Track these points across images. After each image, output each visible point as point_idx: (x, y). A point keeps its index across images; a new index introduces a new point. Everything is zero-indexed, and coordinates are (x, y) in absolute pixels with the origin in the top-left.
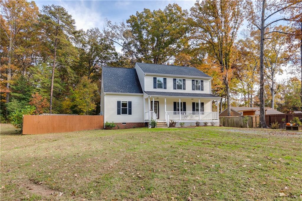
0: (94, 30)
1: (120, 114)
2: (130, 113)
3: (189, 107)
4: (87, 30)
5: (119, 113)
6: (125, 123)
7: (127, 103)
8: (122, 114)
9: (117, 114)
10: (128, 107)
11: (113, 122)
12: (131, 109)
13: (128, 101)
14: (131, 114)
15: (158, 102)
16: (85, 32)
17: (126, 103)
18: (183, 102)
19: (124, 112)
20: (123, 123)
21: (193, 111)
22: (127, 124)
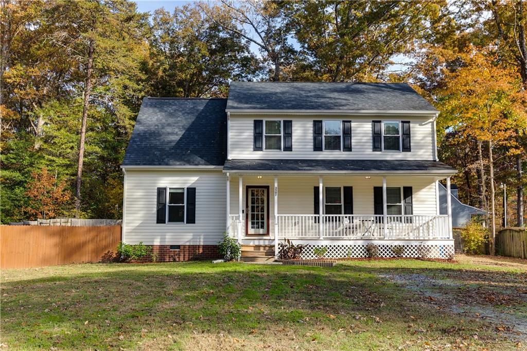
0: (193, 6)
1: (165, 223)
2: (191, 220)
3: (363, 202)
4: (174, 9)
5: (160, 220)
6: (178, 247)
7: (183, 193)
8: (170, 221)
9: (157, 223)
10: (185, 204)
11: (141, 243)
12: (195, 208)
13: (186, 187)
14: (194, 223)
15: (267, 187)
16: (168, 13)
17: (180, 191)
18: (345, 188)
19: (176, 216)
20: (172, 247)
21: (376, 213)
22: (182, 248)
